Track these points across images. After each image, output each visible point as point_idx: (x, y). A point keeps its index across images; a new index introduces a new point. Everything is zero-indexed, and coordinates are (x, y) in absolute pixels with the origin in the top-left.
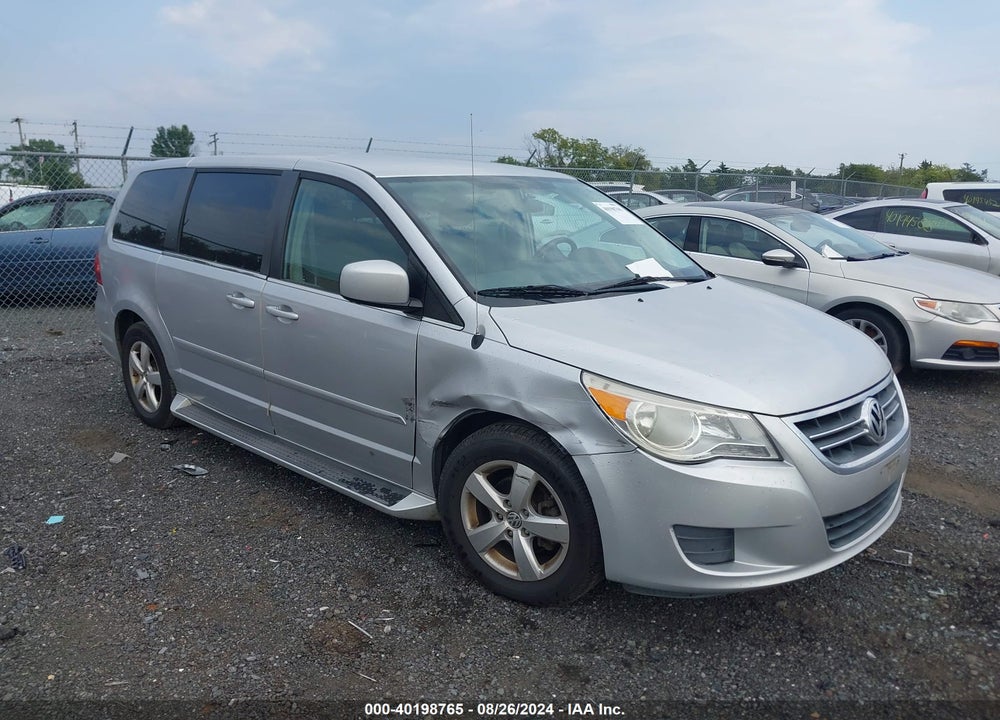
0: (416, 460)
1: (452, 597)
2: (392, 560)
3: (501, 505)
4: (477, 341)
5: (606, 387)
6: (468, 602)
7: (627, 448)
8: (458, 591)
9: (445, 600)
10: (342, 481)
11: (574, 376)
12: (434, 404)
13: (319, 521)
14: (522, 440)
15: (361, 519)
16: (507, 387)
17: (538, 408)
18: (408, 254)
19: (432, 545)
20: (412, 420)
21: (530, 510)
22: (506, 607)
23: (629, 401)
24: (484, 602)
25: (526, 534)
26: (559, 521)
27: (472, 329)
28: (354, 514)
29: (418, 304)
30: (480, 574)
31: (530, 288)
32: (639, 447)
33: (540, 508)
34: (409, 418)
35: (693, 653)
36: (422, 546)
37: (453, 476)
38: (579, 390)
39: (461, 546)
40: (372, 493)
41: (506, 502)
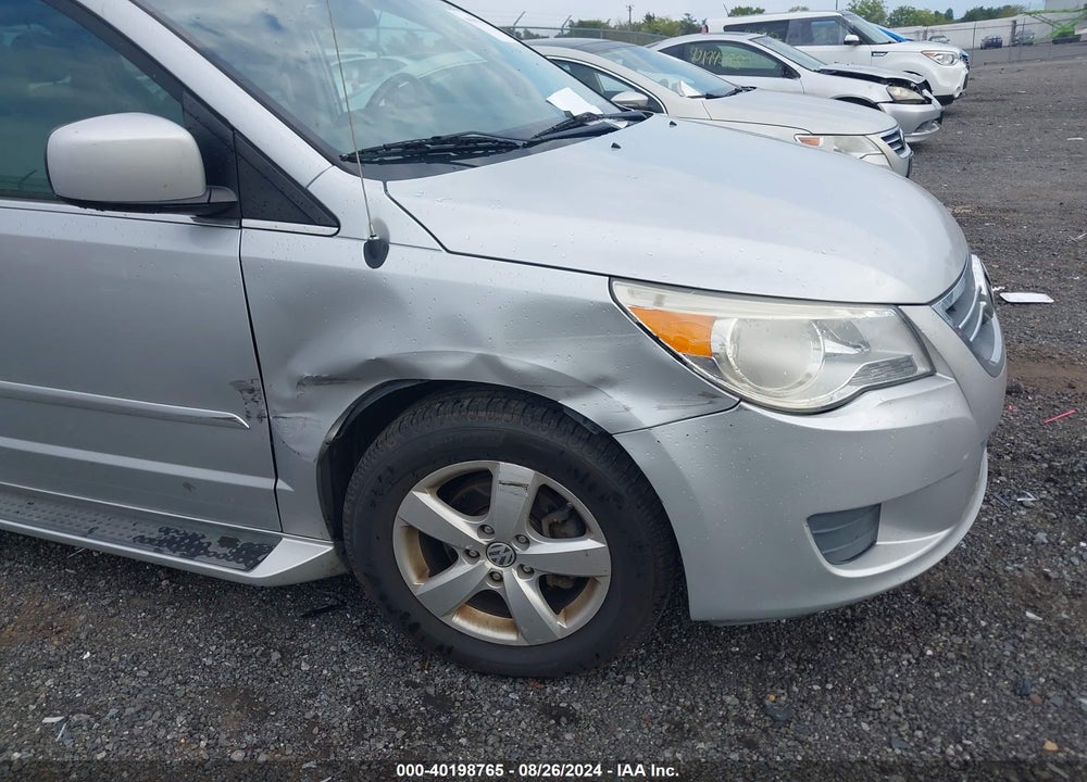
0: (281, 485)
1: (410, 698)
2: (276, 656)
3: (473, 534)
4: (376, 251)
5: (659, 301)
6: (441, 703)
7: (721, 404)
8: (415, 685)
9: (402, 709)
10: (141, 541)
11: (596, 291)
12: (302, 382)
13: (112, 611)
14: (504, 422)
15: (186, 589)
16: (460, 330)
17: (532, 361)
18: (179, 99)
19: (331, 608)
20: (260, 418)
21: (532, 535)
22: (509, 692)
23: (714, 319)
24: (469, 695)
25: (525, 571)
26: (588, 544)
27: (358, 229)
28: (171, 582)
29: (225, 196)
30: (450, 649)
31: (436, 140)
32: (742, 399)
33: (545, 527)
34: (254, 414)
35: (824, 690)
36: (314, 614)
37: (373, 504)
38: (614, 314)
39: (407, 615)
40: (207, 553)
41: (482, 529)
